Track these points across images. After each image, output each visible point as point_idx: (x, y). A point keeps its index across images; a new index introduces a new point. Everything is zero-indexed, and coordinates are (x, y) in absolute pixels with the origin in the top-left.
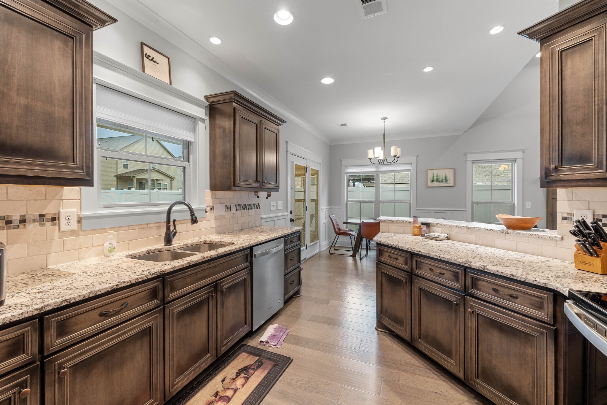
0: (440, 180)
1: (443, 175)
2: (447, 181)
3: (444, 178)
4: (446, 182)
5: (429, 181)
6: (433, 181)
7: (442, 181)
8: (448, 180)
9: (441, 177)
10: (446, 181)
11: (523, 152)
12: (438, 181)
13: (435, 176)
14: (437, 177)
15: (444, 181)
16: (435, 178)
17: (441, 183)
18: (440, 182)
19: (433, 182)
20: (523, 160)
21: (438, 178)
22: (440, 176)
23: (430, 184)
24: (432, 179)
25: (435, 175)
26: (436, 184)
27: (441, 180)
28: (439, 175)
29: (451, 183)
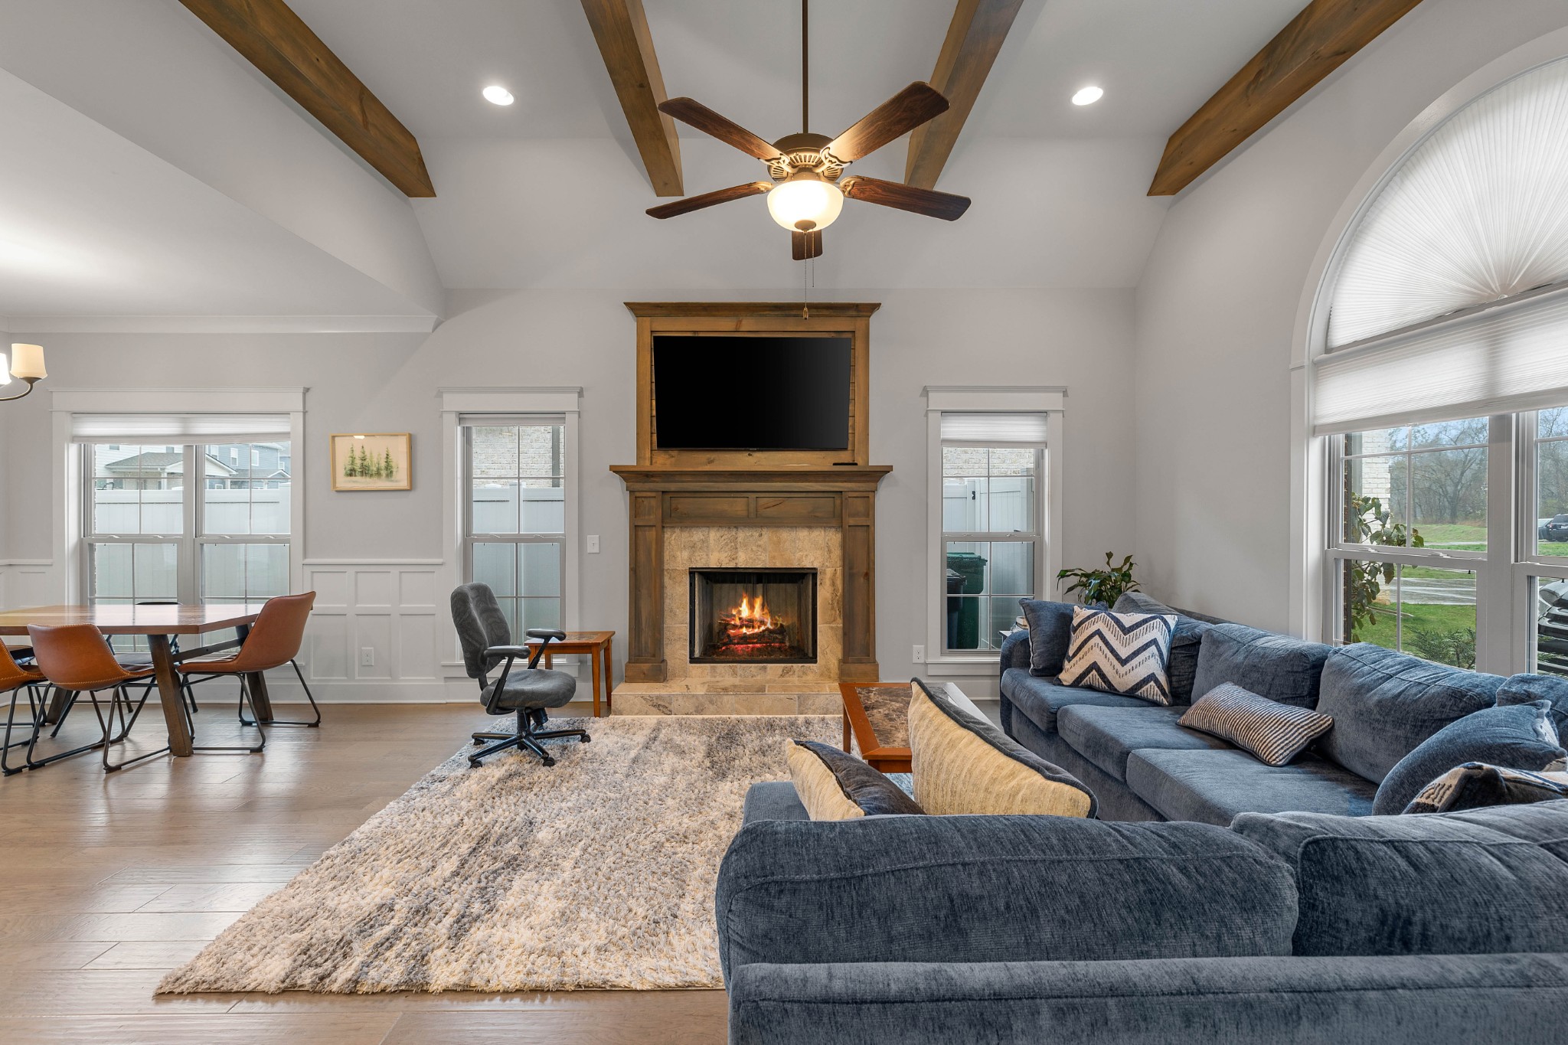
0: (371, 468)
1: (379, 455)
2: (391, 472)
3: (383, 464)
4: (387, 476)
5: (341, 472)
6: (351, 473)
7: (378, 474)
8: (394, 470)
9: (375, 460)
10: (390, 474)
11: (581, 394)
12: (365, 471)
13: (357, 457)
14: (364, 459)
15: (384, 473)
16: (358, 462)
17: (375, 478)
18: (371, 475)
19: (351, 475)
20: (579, 417)
21: (365, 463)
22: (371, 457)
23: (344, 482)
24: (349, 467)
25: (358, 454)
26: (360, 482)
27: (375, 469)
28: (367, 453)
29: (401, 479)
